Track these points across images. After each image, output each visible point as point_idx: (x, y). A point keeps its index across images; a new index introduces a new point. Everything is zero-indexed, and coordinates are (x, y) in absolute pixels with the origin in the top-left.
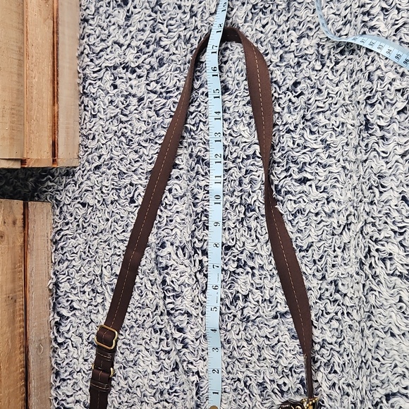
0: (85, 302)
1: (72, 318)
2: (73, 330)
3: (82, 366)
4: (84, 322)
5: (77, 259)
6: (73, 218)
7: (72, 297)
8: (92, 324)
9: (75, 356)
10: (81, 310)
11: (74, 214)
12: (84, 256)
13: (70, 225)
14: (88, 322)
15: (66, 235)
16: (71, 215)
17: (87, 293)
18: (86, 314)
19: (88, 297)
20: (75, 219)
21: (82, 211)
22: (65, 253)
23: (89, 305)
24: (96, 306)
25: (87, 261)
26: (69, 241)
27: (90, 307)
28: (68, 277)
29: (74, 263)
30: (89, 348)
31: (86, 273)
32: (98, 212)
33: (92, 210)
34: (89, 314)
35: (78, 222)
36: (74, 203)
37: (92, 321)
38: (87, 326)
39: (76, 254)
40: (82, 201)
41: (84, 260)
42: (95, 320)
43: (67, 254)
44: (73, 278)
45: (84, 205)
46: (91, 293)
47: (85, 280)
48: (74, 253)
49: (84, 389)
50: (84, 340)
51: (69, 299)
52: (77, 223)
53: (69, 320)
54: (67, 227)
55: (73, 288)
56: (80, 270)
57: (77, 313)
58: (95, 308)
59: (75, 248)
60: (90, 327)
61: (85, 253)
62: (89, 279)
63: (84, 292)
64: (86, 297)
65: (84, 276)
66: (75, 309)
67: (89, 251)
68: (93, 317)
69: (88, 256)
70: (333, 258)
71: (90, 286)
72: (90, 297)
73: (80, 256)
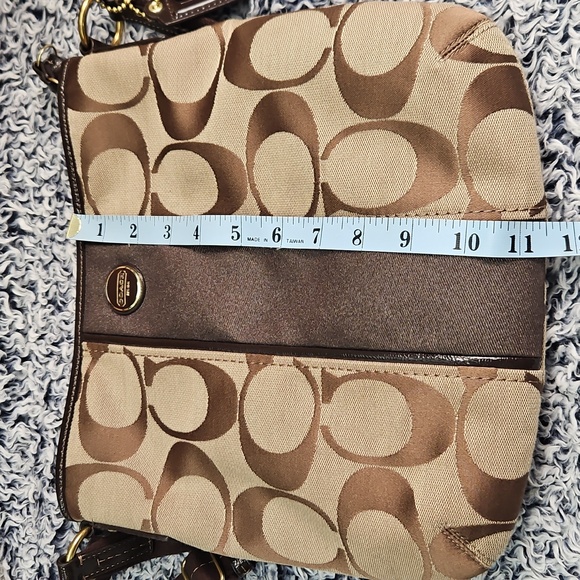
0: (42, 219)
1: (13, 251)
2: (13, 273)
3: (34, 348)
4: (40, 260)
5: (28, 130)
6: (18, 45)
7: (14, 207)
8: (56, 263)
9: (19, 325)
10: (33, 235)
11: (22, 35)
12: (41, 123)
13: (14, 60)
14: (47, 259)
15: (9, 81)
16: (16, 39)
17: (46, 202)
18: (44, 243)
19: (49, 208)
20: (24, 45)
21: (36, 27)
22: (5, 117)
23: (50, 226)
24: (62, 228)
25: (48, 134)
26: (13, 93)
27: (52, 230)
28: (9, 166)
29: (22, 138)
30: (49, 311)
31: (48, 159)
32: (65, 27)
33: (54, 24)
34: (49, 243)
35: (29, 51)
36: (20, 11)
37: (55, 258)
38: (46, 267)
39: (28, 119)
40: (34, 7)
41: (43, 132)
42: (61, 256)
43: (9, 120)
44: (19, 169)
45: (38, 14)
46: (55, 202)
47: (44, 174)
48: (23, 118)
49: (36, 393)
50: (40, 296)
51: (7, 209)
52: (26, 55)
53: (6, 254)
54: (8, 66)
55: (19, 190)
56: (34, 153)
57: (26, 241)
58: (61, 232)
59: (26, 107)
60: (51, 269)
61: (45, 117)
62: (52, 173)
63: (40, 200)
64: (43, 209)
65: (43, 165)
66: (23, 232)
67: (53, 115)
68: (57, 249)
69: (51, 123)
71: (54, 187)
72: (51, 209)
73: (35, 124)
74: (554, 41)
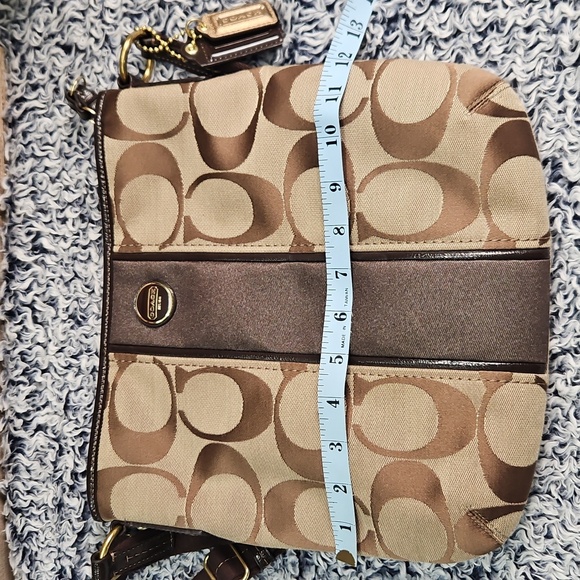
0: (65, 239)
1: (36, 268)
2: (36, 290)
3: (54, 361)
4: (61, 277)
5: (53, 156)
6: (46, 76)
7: (38, 227)
8: (77, 281)
9: (41, 339)
10: (55, 254)
11: (49, 67)
12: (67, 149)
13: (41, 90)
14: (68, 276)
15: (33, 109)
16: (43, 71)
17: (70, 223)
18: (66, 261)
19: (72, 228)
20: (52, 77)
21: (64, 61)
22: (30, 143)
23: (72, 245)
24: (85, 248)
25: (73, 160)
26: (38, 120)
27: (75, 250)
28: (33, 189)
29: (47, 162)
30: (68, 325)
31: (71, 183)
32: (95, 64)
33: (84, 59)
34: (71, 262)
35: (56, 83)
36: (49, 45)
37: (76, 275)
38: (67, 284)
39: (52, 145)
40: (63, 42)
41: (67, 158)
42: (83, 273)
43: (34, 145)
44: (43, 192)
45: (67, 49)
46: (79, 223)
47: (69, 197)
48: (48, 144)
49: (54, 403)
50: (61, 311)
51: (32, 229)
52: (54, 86)
53: (30, 272)
54: (34, 95)
55: (42, 211)
56: (58, 177)
57: (48, 259)
58: (83, 251)
59: (51, 134)
60: (72, 285)
61: (70, 144)
62: (76, 196)
63: (64, 221)
64: (66, 230)
65: (67, 189)
66: (45, 251)
67: (78, 142)
68: (79, 267)
69: (76, 150)
70: (557, 116)
71: (77, 209)
72: (75, 230)
73: (61, 151)
74: (552, 101)
